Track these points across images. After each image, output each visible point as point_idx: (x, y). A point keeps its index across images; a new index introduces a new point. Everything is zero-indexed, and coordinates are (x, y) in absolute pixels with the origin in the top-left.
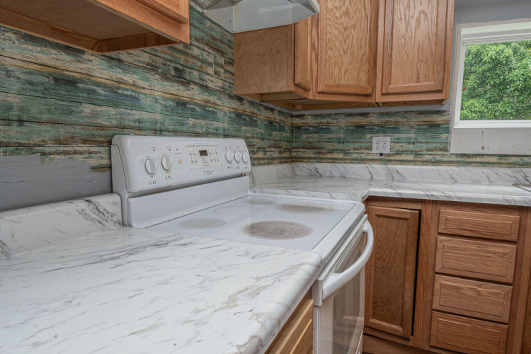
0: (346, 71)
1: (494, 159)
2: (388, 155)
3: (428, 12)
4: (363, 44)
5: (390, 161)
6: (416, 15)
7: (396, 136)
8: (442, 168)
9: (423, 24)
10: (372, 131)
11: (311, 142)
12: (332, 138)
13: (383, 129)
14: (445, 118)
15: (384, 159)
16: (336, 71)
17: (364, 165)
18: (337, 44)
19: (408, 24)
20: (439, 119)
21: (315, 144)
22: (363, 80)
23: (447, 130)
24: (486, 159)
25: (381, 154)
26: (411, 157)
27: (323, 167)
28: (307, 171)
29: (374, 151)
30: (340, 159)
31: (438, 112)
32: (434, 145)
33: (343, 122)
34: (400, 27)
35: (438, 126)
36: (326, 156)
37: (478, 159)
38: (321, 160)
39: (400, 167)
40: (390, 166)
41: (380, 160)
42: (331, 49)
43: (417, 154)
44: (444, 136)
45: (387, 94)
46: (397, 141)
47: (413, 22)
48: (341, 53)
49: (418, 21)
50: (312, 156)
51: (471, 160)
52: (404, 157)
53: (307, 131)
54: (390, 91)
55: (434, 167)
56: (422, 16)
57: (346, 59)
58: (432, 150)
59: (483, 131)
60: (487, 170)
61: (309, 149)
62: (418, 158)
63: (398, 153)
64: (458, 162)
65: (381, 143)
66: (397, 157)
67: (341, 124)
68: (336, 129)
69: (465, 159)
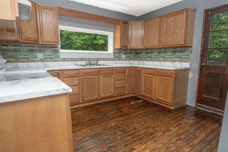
0: (30, 34)
1: (70, 60)
2: (43, 59)
3: (52, 21)
4: (34, 26)
5: (44, 61)
6: (49, 21)
7: (45, 53)
8: (59, 62)
9: (51, 24)
10: (36, 52)
11: (12, 55)
12: (22, 54)
13: (40, 51)
14: (58, 49)
15: (41, 60)
16: (28, 33)
17: (35, 63)
18: (27, 25)
19: (47, 23)
20: (56, 49)
21: (14, 56)
22: (36, 37)
23: (59, 52)
24: (69, 60)
25: (41, 59)
26: (50, 60)
27: (19, 64)
28: (12, 66)
29: (38, 58)
30: (26, 61)
31: (55, 47)
32: (56, 56)
33: (25, 48)
34: (44, 23)
35: (56, 51)
36: (20, 60)
37: (67, 60)
38: (18, 62)
39: (47, 63)
40: (44, 63)
41: (41, 61)
42: (25, 26)
43: (51, 59)
44: (58, 54)
45: (43, 42)
46: (45, 55)
47: (48, 22)
48: (28, 28)
49: (49, 22)
50: (14, 60)
51: (66, 60)
52: (48, 60)
53: (10, 51)
54: (44, 41)
55: (57, 62)
56: (50, 22)
57: (30, 30)
58: (55, 58)
59: (67, 53)
60: (69, 62)
61: (12, 58)
62: (52, 60)
63: (46, 58)
64: (62, 61)
65: (40, 56)
66: (46, 60)
67: (24, 49)
68: (23, 51)
69: (64, 60)
